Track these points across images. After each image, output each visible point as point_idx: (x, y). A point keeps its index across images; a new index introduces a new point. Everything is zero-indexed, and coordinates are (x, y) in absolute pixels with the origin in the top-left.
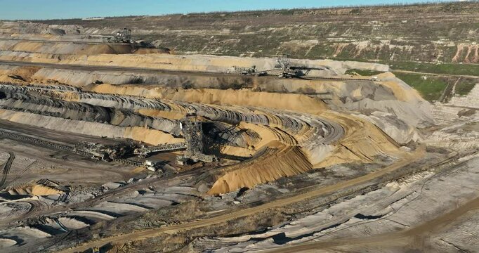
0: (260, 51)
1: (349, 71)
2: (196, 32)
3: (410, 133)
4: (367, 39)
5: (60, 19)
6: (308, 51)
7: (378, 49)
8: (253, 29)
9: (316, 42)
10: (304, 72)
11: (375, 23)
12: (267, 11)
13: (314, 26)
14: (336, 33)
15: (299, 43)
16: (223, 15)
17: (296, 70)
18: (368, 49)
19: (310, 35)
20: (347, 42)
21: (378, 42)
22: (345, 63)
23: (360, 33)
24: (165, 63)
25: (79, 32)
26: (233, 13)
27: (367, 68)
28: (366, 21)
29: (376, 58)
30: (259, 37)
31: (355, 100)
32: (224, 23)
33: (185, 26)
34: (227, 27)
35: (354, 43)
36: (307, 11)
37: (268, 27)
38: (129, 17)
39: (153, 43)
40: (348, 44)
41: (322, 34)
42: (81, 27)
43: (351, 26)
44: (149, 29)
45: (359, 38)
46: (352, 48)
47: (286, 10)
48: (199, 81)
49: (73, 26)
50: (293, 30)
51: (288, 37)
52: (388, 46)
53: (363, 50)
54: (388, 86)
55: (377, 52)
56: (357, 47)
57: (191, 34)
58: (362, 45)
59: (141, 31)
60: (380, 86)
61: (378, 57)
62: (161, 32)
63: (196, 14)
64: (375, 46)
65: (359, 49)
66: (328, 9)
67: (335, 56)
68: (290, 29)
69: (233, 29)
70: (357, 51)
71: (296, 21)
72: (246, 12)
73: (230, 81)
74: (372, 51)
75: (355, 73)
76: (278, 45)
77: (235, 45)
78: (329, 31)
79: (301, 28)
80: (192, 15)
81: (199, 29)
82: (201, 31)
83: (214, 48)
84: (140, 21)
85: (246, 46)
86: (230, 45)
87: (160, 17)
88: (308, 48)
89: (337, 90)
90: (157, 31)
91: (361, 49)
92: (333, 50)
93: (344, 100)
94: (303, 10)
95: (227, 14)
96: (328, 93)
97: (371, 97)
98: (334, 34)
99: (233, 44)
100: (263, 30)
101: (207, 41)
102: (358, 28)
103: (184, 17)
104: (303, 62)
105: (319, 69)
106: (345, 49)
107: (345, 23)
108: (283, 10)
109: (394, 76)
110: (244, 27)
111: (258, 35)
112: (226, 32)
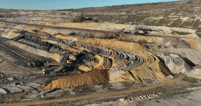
0: (135, 22)
1: (173, 32)
2: (112, 14)
3: (181, 68)
4: (189, 16)
5: (67, 9)
6: (157, 22)
7: (193, 21)
8: (135, 12)
9: (162, 18)
10: (149, 32)
11: (197, 8)
12: (146, 4)
13: (164, 10)
14: (174, 13)
15: (153, 18)
16: (126, 6)
17: (145, 31)
18: (187, 21)
19: (161, 14)
20: (177, 18)
21: (194, 18)
22: (172, 28)
23: (187, 13)
24: (90, 27)
25: (70, 14)
26: (130, 5)
27: (183, 31)
28: (192, 7)
29: (191, 26)
30: (137, 15)
31: (166, 47)
32: (124, 10)
33: (108, 11)
34: (125, 11)
35: (181, 18)
36: (164, 3)
37: (143, 11)
38: (89, 8)
39: (93, 18)
40: (177, 19)
41: (167, 14)
42: (72, 12)
43: (183, 10)
44: (94, 12)
45: (184, 16)
46: (179, 21)
47: (154, 3)
48: (97, 34)
49: (69, 12)
50: (153, 12)
51: (150, 15)
52: (199, 20)
53: (184, 22)
54: (188, 41)
55: (192, 23)
56: (182, 20)
57: (109, 14)
58: (185, 19)
59: (91, 13)
60: (183, 41)
61: (192, 25)
62: (98, 14)
63: (115, 6)
64: (192, 20)
65: (182, 21)
66: (175, 2)
67: (169, 24)
68: (152, 11)
69: (127, 12)
70: (181, 22)
71: (156, 8)
72: (136, 4)
73: (110, 35)
74: (190, 22)
75: (176, 33)
76: (144, 19)
77: (125, 19)
78: (171, 13)
79: (157, 11)
80: (113, 6)
81: (113, 12)
82: (114, 13)
83: (116, 20)
84: (93, 9)
85: (129, 19)
86: (123, 19)
87: (101, 7)
88: (157, 21)
89: (158, 42)
90: (97, 13)
91: (183, 21)
92: (169, 22)
93: (160, 47)
94: (162, 3)
95: (128, 6)
96: (153, 43)
97: (175, 46)
98: (173, 14)
99: (124, 19)
100: (139, 12)
101: (114, 17)
102: (187, 10)
103: (110, 7)
104: (151, 27)
105: (157, 31)
106: (175, 21)
107: (180, 8)
108: (153, 3)
109: (197, 35)
110: (132, 11)
111: (137, 14)
112: (124, 13)
